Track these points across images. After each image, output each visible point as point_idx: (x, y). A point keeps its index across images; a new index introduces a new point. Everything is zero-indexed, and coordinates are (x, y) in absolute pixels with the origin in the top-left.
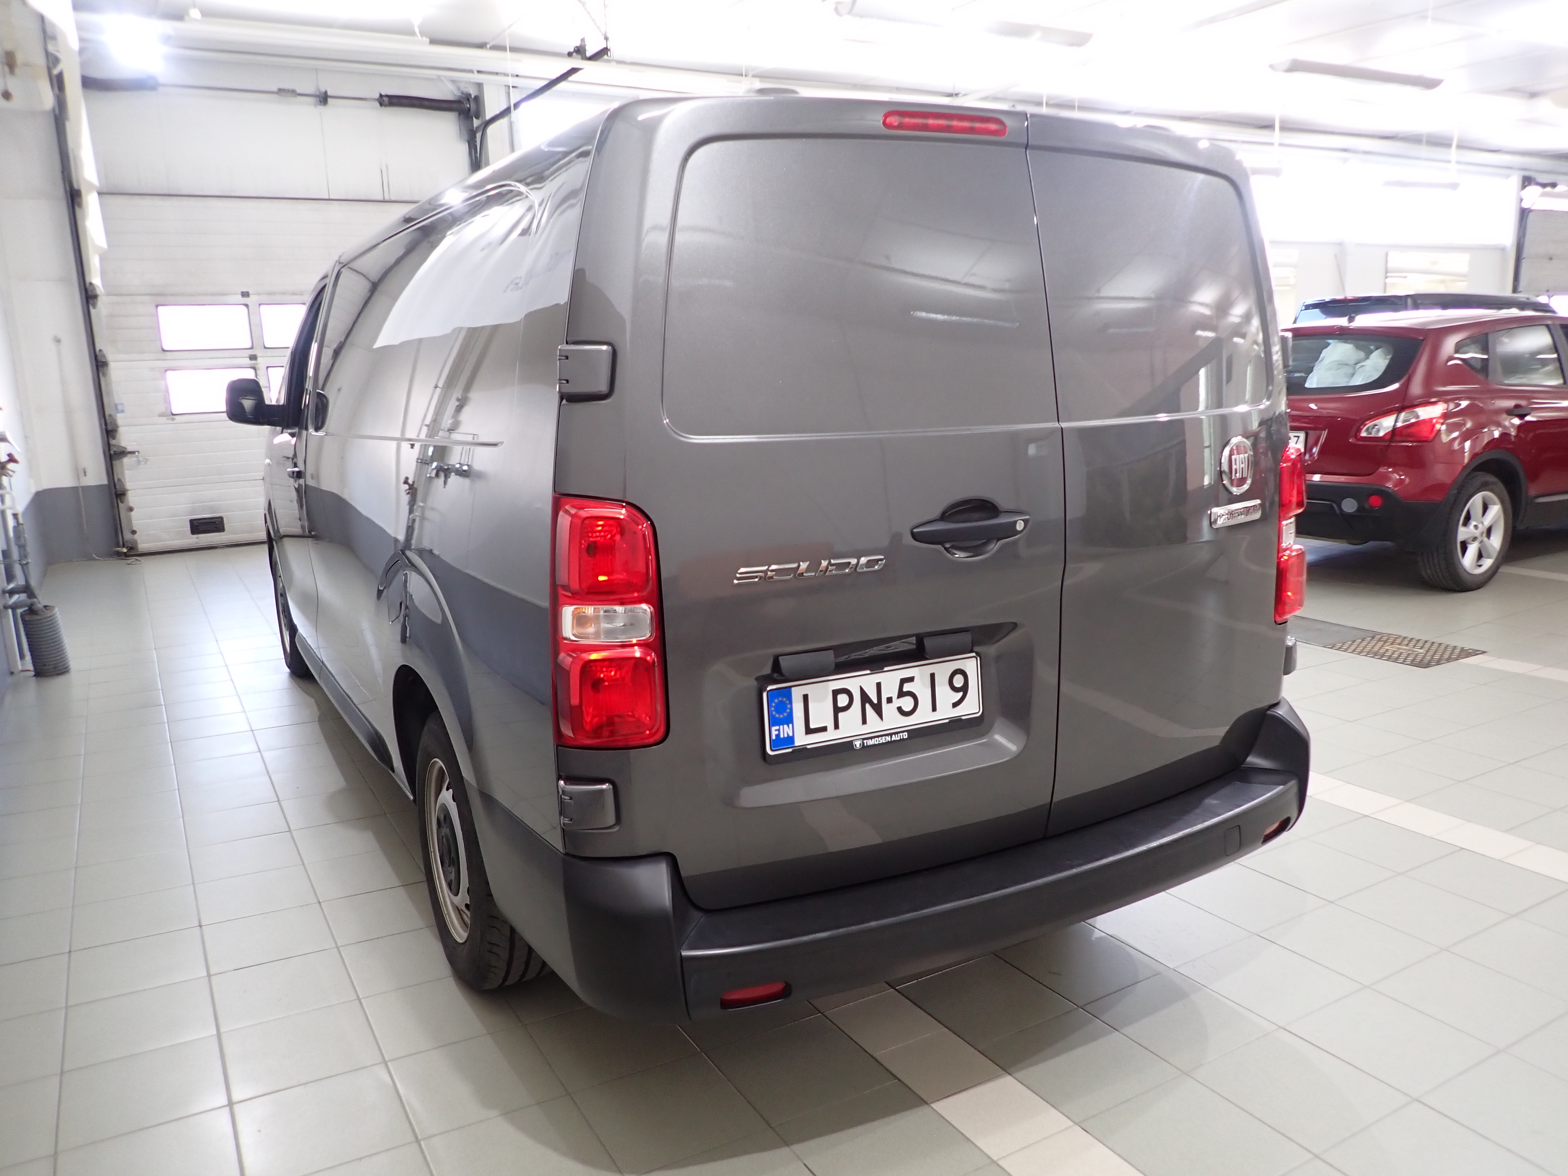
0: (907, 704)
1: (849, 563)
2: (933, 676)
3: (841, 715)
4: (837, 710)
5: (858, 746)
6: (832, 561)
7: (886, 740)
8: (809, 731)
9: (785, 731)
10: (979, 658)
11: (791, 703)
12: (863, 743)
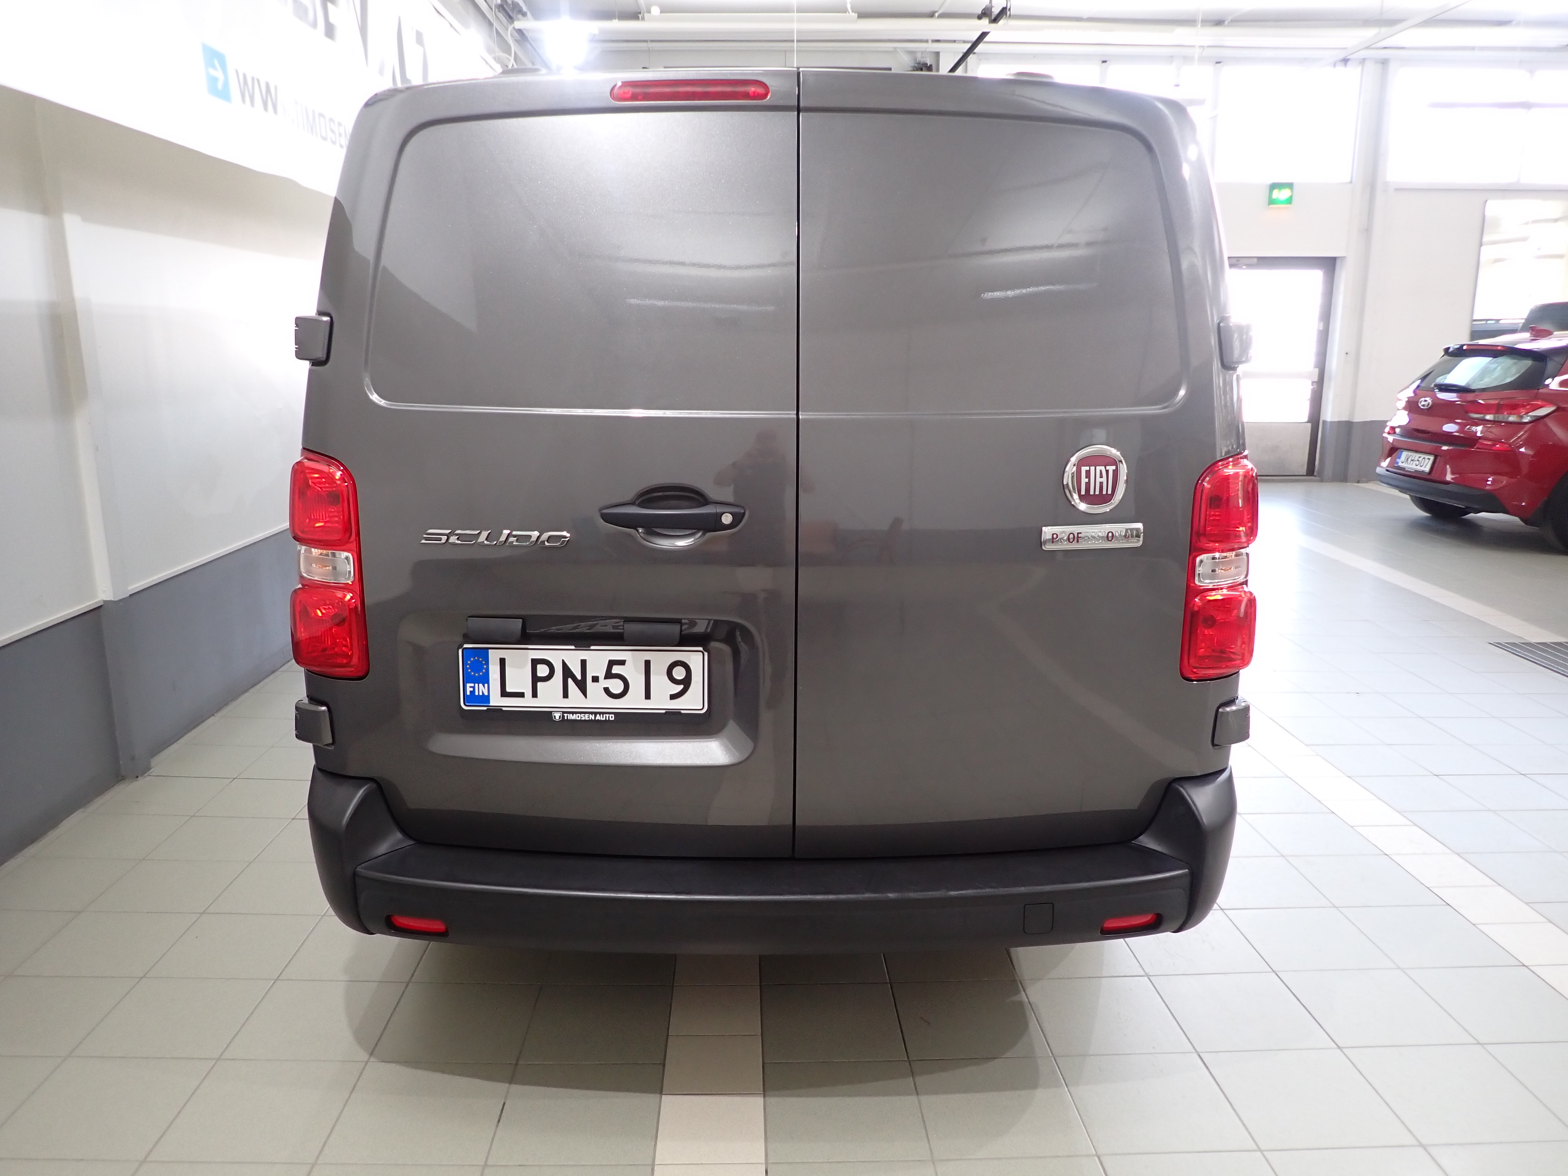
0: (616, 686)
1: (530, 536)
2: (648, 664)
3: (539, 684)
4: (536, 679)
5: (557, 718)
6: (514, 533)
7: (589, 718)
8: (504, 694)
9: (481, 689)
10: (706, 654)
11: (487, 663)
12: (563, 716)
